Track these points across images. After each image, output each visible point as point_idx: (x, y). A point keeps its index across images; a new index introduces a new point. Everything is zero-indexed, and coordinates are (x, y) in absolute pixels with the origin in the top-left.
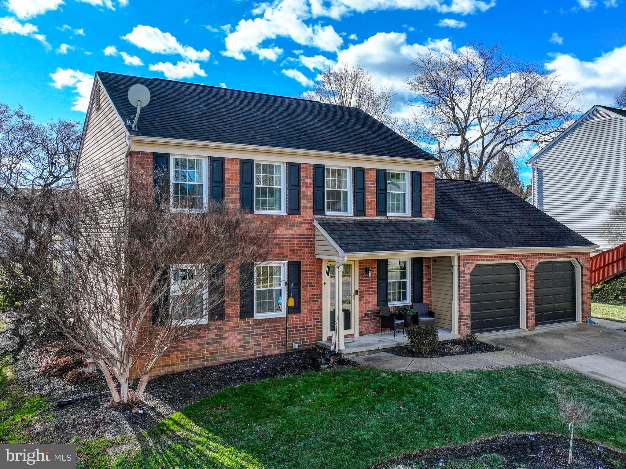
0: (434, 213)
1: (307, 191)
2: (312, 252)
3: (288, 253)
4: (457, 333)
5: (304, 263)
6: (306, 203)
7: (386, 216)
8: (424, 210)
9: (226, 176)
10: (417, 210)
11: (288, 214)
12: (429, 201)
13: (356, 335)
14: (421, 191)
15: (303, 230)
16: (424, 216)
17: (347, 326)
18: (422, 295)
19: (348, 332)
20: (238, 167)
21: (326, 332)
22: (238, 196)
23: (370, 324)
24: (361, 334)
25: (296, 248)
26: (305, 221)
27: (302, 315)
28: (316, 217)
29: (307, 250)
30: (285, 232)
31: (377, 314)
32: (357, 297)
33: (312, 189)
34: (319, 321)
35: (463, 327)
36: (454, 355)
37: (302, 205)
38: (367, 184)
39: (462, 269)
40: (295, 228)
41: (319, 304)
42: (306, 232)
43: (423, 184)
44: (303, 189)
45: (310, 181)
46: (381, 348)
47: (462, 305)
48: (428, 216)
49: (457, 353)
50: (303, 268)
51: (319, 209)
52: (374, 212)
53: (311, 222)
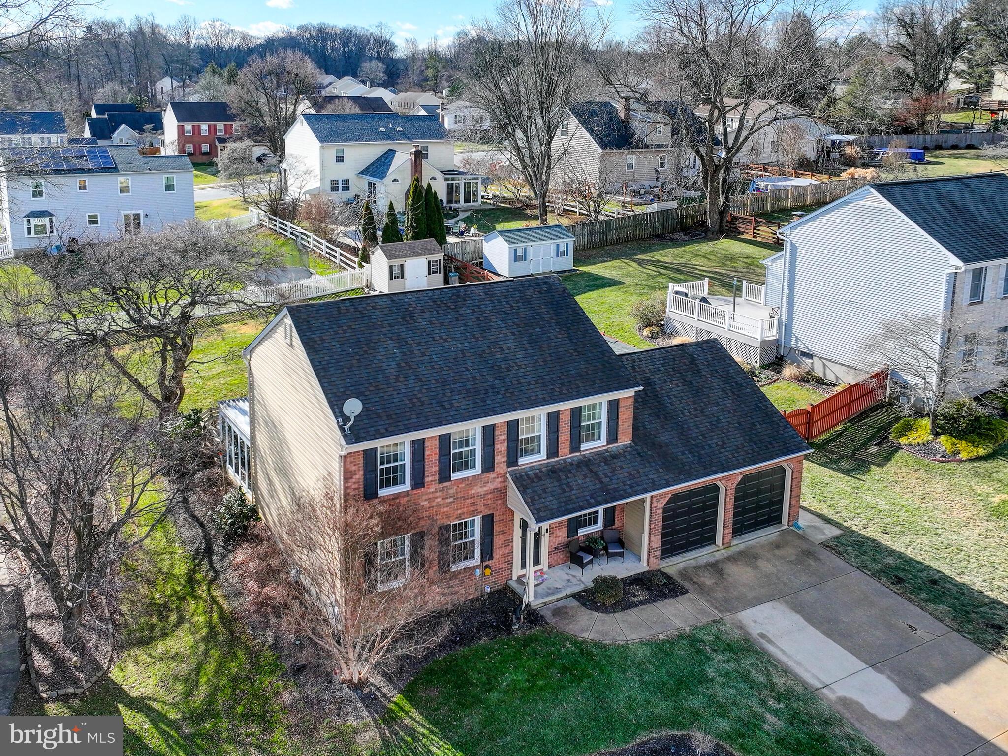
0: (631, 436)
1: (501, 447)
2: (505, 503)
3: (482, 509)
4: (645, 564)
5: (496, 514)
6: (500, 459)
7: (580, 451)
8: (619, 436)
9: (427, 453)
10: (613, 437)
11: (483, 473)
12: (626, 425)
13: (546, 569)
14: (618, 418)
15: (497, 484)
16: (619, 441)
17: (537, 561)
18: (614, 518)
19: (538, 568)
20: (437, 442)
21: (517, 572)
22: (437, 469)
23: (561, 556)
24: (550, 566)
25: (489, 502)
26: (499, 475)
27: (494, 560)
28: (509, 469)
29: (499, 502)
30: (480, 490)
31: (567, 545)
32: (547, 535)
33: (506, 444)
34: (510, 563)
35: (652, 559)
36: (637, 606)
37: (496, 461)
38: (561, 425)
39: (654, 505)
40: (489, 485)
41: (510, 548)
42: (499, 486)
43: (621, 410)
44: (497, 446)
45: (504, 437)
46: (568, 593)
47: (653, 538)
48: (625, 440)
49: (641, 603)
50: (496, 519)
51: (512, 461)
52: (567, 450)
53: (504, 476)
